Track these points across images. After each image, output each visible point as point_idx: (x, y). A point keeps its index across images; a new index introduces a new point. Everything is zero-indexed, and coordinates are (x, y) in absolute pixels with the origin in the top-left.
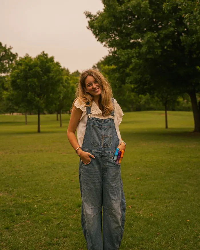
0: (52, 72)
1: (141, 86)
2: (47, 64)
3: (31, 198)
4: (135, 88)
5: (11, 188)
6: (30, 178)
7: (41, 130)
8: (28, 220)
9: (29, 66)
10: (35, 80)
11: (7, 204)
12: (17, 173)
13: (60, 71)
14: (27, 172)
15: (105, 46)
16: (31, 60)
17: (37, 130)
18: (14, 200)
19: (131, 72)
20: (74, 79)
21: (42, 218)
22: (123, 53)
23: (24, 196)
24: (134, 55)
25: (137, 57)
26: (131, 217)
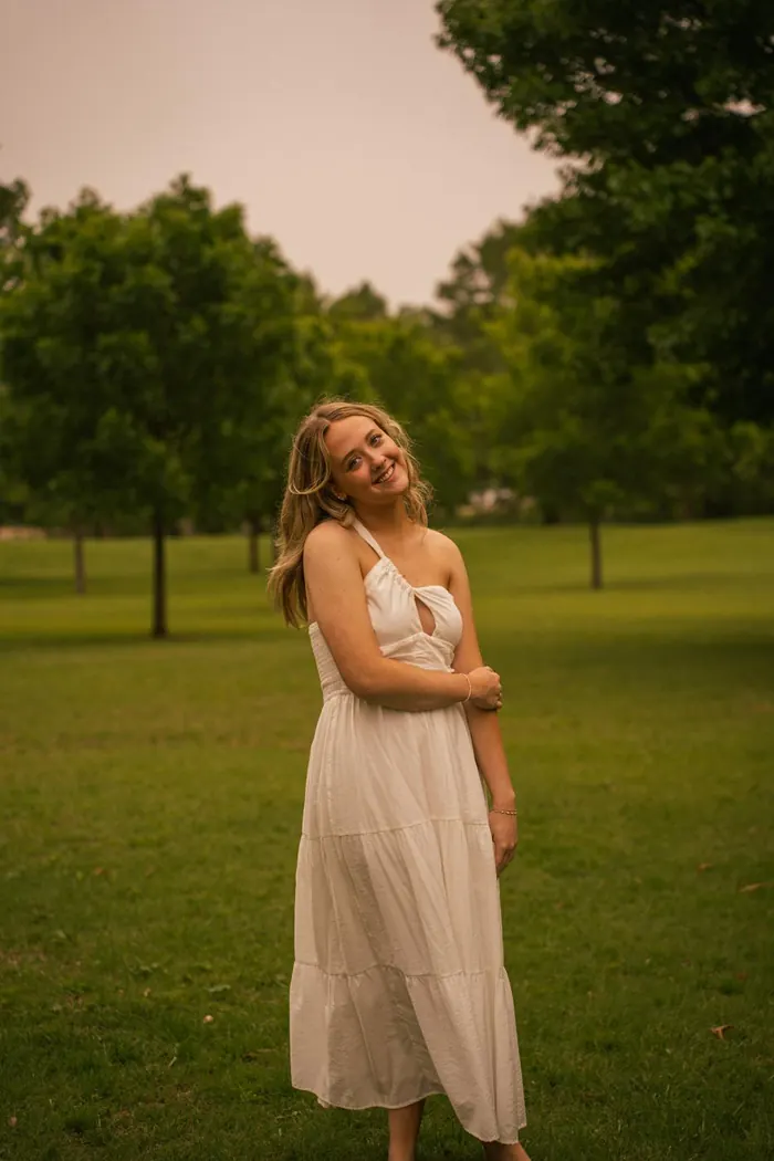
0: (236, 295)
1: (745, 373)
2: (208, 253)
3: (178, 978)
4: (707, 382)
5: (62, 927)
6: (150, 877)
7: (173, 623)
8: (180, 1087)
9: (104, 260)
10: (141, 339)
11: (57, 1007)
12: (76, 850)
13: (283, 287)
14: (133, 845)
15: (539, 145)
16: (113, 224)
17: (147, 623)
18: (87, 990)
19: (688, 293)
20: (349, 336)
21: (252, 1079)
22: (646, 186)
23: (138, 968)
24: (712, 194)
25: (728, 205)
26: (732, 1081)
